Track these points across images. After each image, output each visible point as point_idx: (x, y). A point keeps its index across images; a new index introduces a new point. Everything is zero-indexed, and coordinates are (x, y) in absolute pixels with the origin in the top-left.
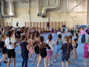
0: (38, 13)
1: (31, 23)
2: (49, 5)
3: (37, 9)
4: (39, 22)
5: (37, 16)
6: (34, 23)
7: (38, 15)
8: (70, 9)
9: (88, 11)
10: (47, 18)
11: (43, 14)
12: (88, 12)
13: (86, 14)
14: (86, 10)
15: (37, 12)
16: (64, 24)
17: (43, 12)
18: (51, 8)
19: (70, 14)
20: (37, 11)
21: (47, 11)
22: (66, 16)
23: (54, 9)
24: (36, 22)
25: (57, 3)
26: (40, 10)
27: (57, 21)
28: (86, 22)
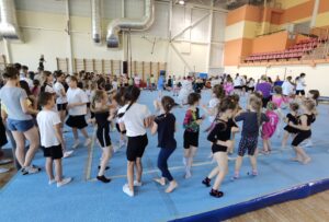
0: (97, 35)
1: (75, 61)
2: (125, 16)
3: (94, 22)
4: (98, 58)
5: (92, 42)
6: (84, 61)
7: (97, 41)
9: (211, 42)
10: (121, 49)
11: (112, 37)
12: (212, 45)
13: (208, 48)
14: (208, 40)
15: (94, 32)
16: (162, 69)
17: (110, 33)
18: (133, 24)
19: (177, 46)
20: (94, 27)
21: (121, 32)
22: (168, 48)
23: (141, 27)
24: (89, 57)
25: (148, 15)
26: (103, 26)
27: (147, 60)
28: (207, 67)
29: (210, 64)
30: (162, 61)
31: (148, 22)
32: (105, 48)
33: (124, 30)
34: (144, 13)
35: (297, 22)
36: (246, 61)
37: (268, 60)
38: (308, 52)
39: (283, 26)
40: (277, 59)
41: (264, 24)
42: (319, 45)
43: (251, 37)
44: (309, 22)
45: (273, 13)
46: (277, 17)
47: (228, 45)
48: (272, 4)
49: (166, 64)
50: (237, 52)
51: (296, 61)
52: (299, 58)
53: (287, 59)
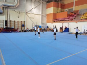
2: (6, 1)
8: (29, 10)
9: (42, 14)
13: (41, 16)
16: (23, 24)
22: (25, 15)
23: (13, 7)
28: (41, 23)
30: (23, 21)
31: (17, 5)
34: (15, 1)
35: (70, 8)
36: (55, 21)
37: (62, 21)
38: (74, 18)
39: (66, 10)
40: (65, 20)
41: (59, 8)
42: (77, 16)
43: (55, 12)
44: (73, 9)
46: (63, 6)
48: (61, 2)
50: (51, 18)
51: (71, 21)
52: (72, 20)
53: (68, 20)
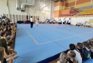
0: (18, 7)
1: (10, 15)
2: (26, 2)
4: (18, 14)
5: (16, 10)
7: (18, 9)
8: (42, 8)
10: (25, 12)
12: (51, 12)
14: (50, 10)
15: (17, 6)
17: (22, 7)
23: (31, 6)
24: (15, 14)
25: (33, 2)
26: (20, 5)
28: (50, 18)
29: (51, 17)
31: (34, 4)
32: (20, 12)
33: (26, 6)
34: (32, 2)
35: (72, 7)
36: (60, 16)
37: (66, 16)
38: (75, 14)
39: (69, 7)
40: (68, 16)
41: (64, 7)
42: (77, 12)
43: (61, 10)
44: (74, 7)
45: (66, 4)
47: (55, 12)
48: (66, 2)
49: (39, 17)
50: (58, 14)
52: (73, 15)
53: (70, 16)
